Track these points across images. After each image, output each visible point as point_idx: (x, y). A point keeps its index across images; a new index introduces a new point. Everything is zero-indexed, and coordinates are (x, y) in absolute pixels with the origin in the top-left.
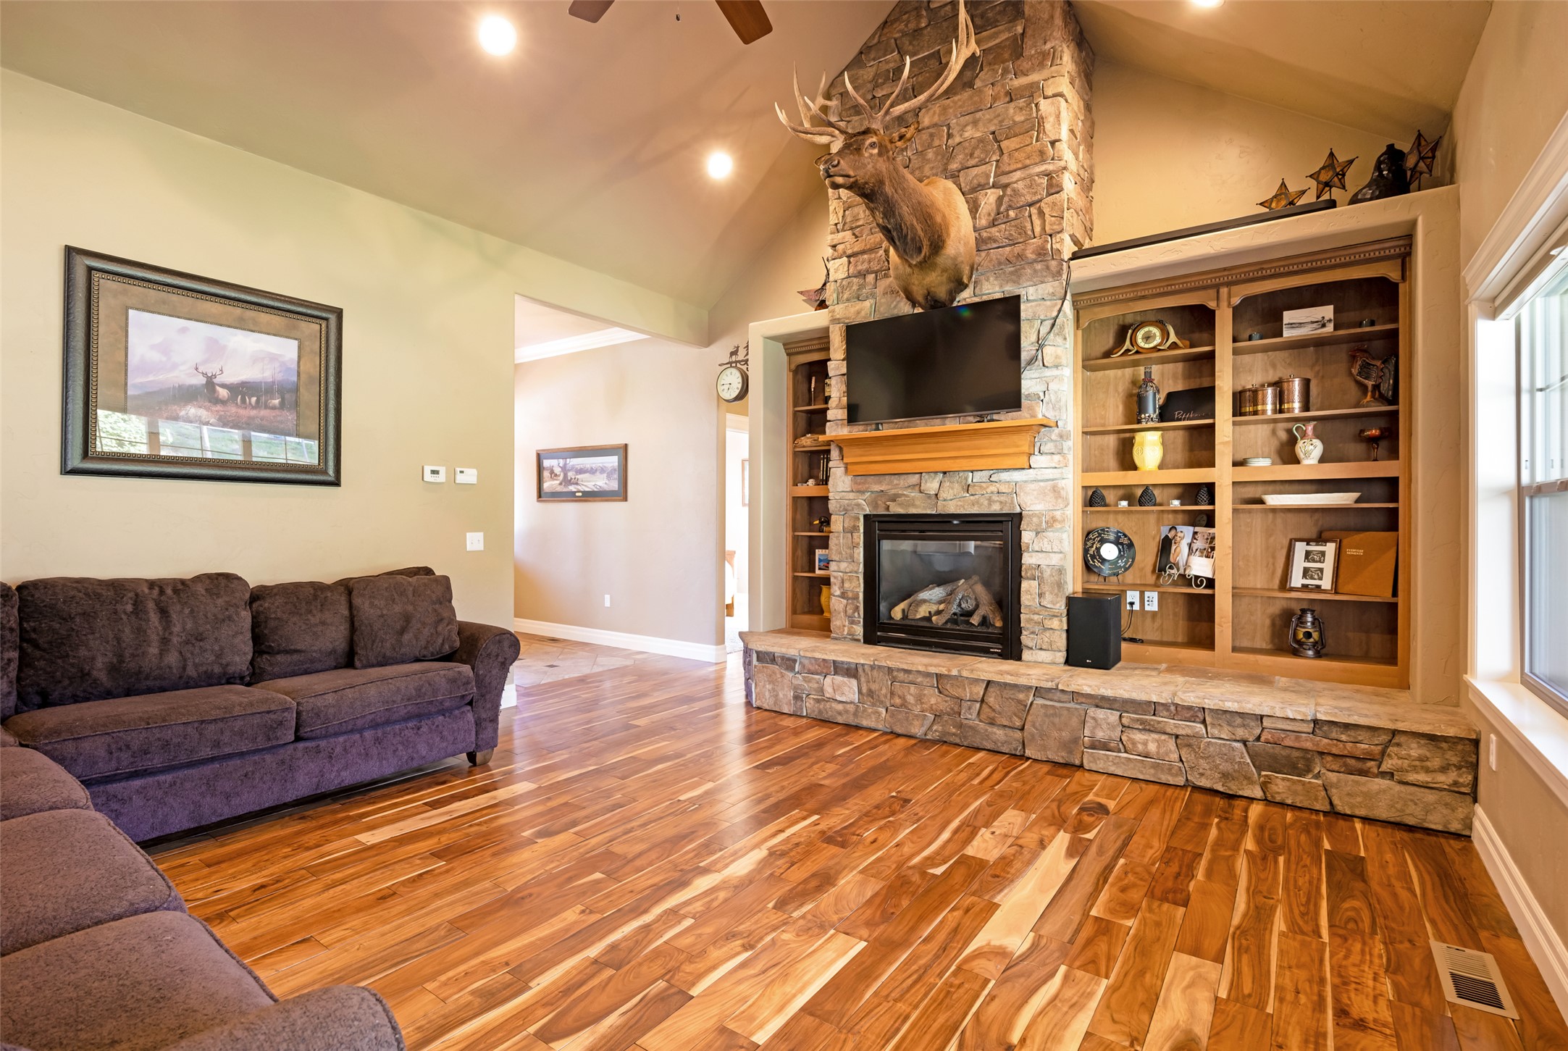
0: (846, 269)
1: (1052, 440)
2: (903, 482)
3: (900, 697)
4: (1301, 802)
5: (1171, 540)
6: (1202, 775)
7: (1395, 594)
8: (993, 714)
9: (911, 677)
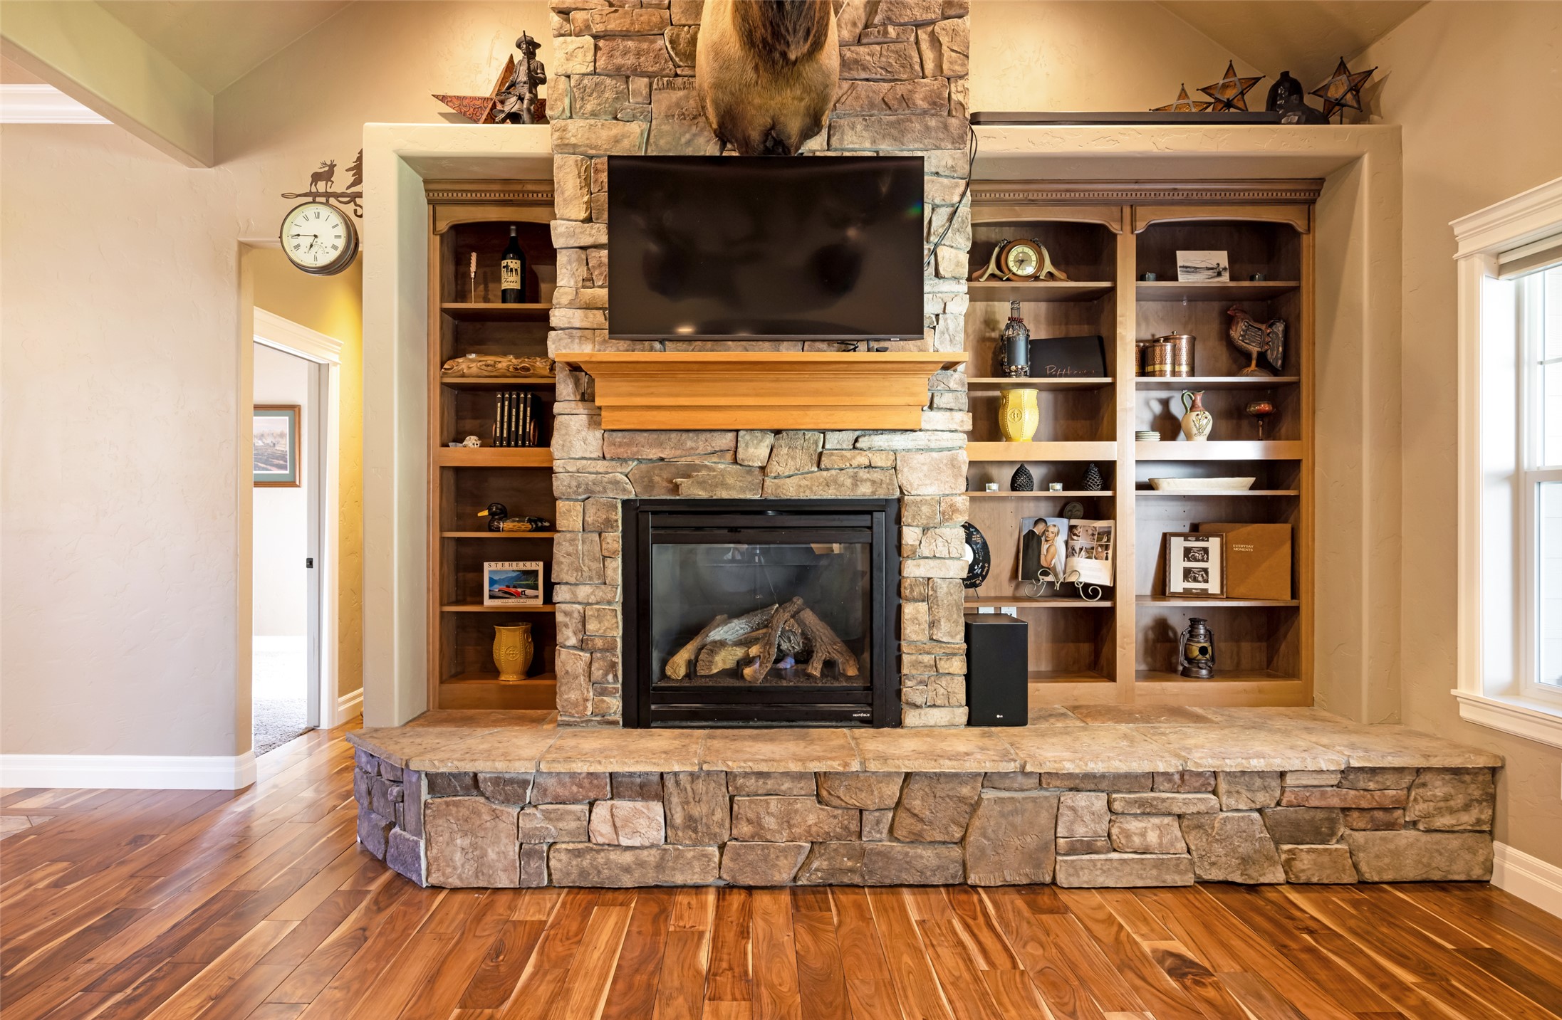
0: (590, 57)
1: (950, 390)
2: (701, 444)
3: (749, 821)
4: (1328, 877)
5: (1039, 538)
6: (1213, 864)
7: (1295, 593)
8: (920, 826)
9: (770, 784)
